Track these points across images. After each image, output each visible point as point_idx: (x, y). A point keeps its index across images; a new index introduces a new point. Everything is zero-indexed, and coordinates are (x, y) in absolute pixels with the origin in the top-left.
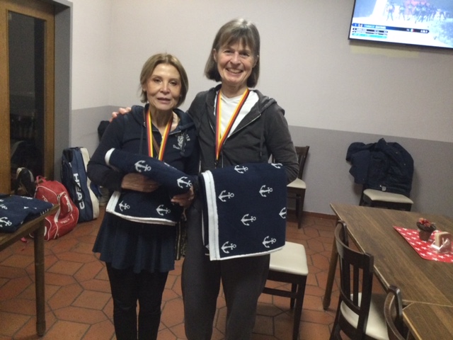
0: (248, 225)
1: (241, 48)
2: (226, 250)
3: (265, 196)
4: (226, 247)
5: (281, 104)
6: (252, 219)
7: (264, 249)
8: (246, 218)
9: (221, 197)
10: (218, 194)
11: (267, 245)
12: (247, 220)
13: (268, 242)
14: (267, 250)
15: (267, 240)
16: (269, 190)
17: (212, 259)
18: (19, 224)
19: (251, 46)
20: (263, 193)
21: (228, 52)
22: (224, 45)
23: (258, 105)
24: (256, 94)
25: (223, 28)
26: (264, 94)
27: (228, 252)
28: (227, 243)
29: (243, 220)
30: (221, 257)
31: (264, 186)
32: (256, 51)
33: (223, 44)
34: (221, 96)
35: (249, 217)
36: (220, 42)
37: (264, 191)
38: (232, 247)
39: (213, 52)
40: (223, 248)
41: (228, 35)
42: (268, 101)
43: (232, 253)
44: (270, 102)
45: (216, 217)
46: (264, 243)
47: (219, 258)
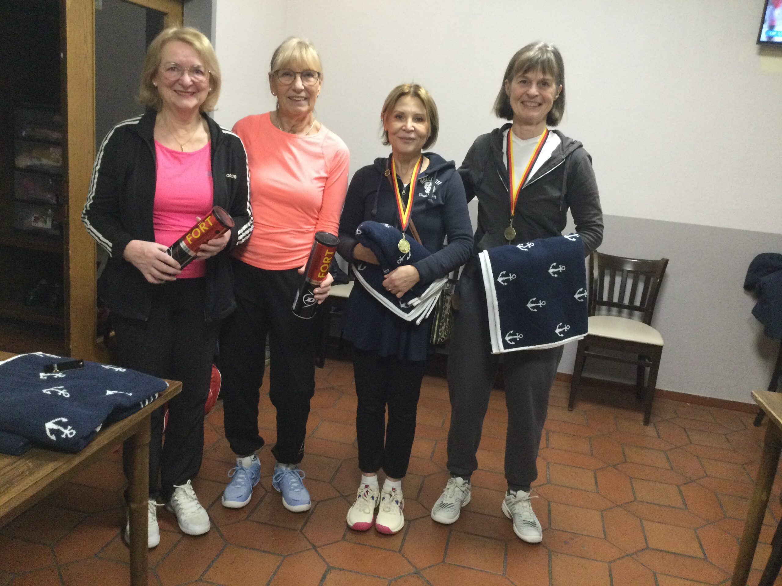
0: (536, 310)
1: (540, 76)
2: (511, 340)
3: (556, 276)
4: (511, 337)
5: (588, 148)
6: (540, 304)
7: (558, 338)
8: (532, 302)
9: (500, 280)
10: (496, 276)
11: (560, 333)
12: (533, 305)
13: (561, 330)
14: (561, 339)
15: (560, 327)
16: (561, 269)
17: (495, 351)
18: (94, 432)
19: (552, 73)
20: (554, 273)
21: (524, 82)
22: (520, 74)
23: (561, 148)
24: (556, 135)
25: (519, 54)
26: (566, 134)
27: (513, 343)
28: (512, 332)
29: (529, 305)
30: (505, 349)
31: (555, 264)
32: (560, 79)
33: (518, 71)
34: (513, 138)
35: (537, 302)
36: (513, 72)
37: (555, 270)
38: (518, 337)
39: (504, 84)
40: (507, 338)
41: (524, 63)
42: (573, 143)
43: (518, 344)
44: (576, 146)
45: (496, 302)
46: (558, 331)
47: (503, 350)
